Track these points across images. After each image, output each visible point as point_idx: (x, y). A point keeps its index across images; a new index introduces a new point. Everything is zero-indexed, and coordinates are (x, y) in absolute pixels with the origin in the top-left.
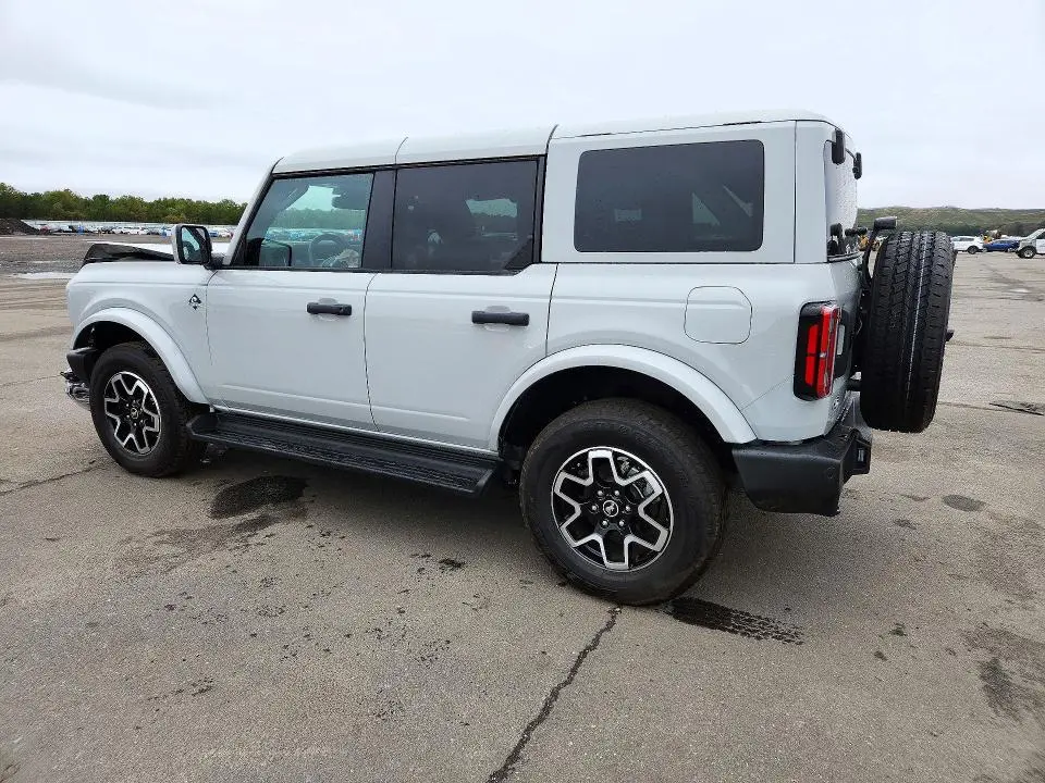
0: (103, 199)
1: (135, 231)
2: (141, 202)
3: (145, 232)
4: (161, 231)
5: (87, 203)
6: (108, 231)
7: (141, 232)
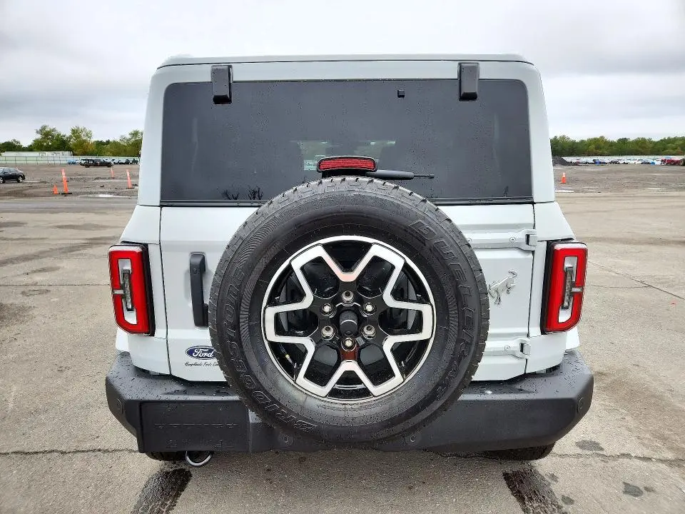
0: (624, 141)
1: (633, 162)
2: (650, 142)
3: (640, 162)
4: (651, 161)
5: (611, 144)
6: (615, 163)
7: (637, 163)
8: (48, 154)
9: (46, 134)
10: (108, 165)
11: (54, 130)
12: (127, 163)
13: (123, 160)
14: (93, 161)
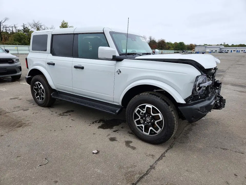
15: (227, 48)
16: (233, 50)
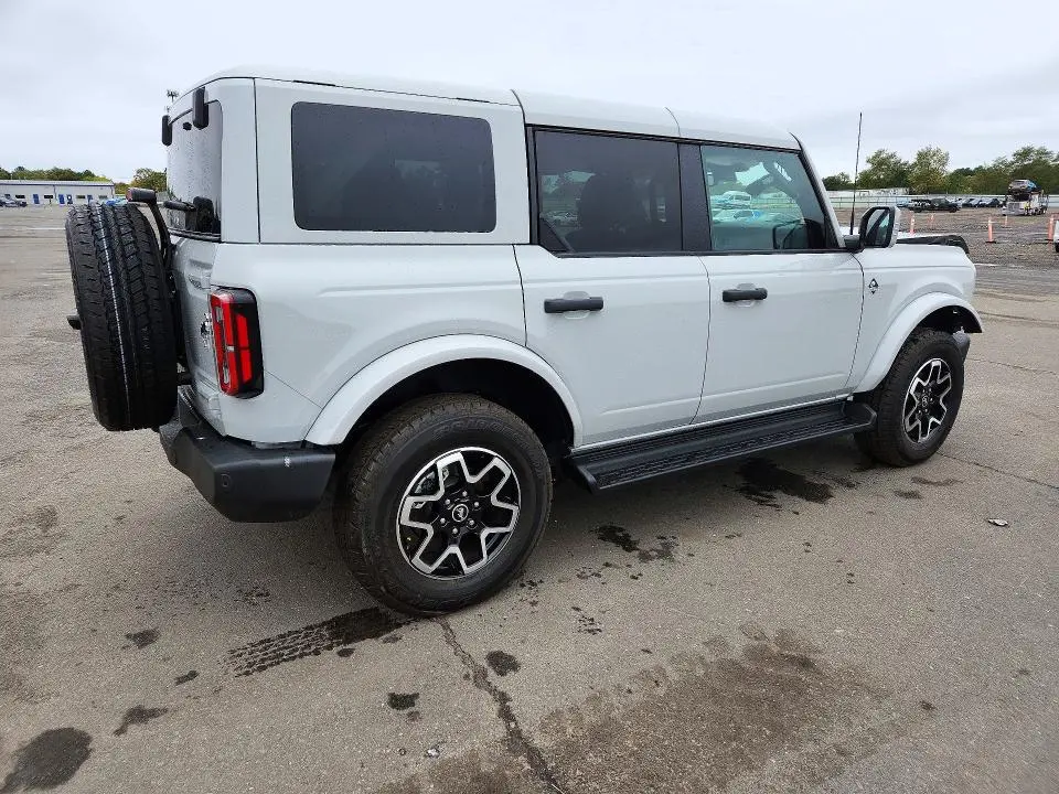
8: (873, 192)
9: (879, 162)
10: (952, 208)
11: (892, 156)
12: (994, 204)
13: (987, 199)
14: (930, 202)
15: (23, 182)
16: (41, 192)
